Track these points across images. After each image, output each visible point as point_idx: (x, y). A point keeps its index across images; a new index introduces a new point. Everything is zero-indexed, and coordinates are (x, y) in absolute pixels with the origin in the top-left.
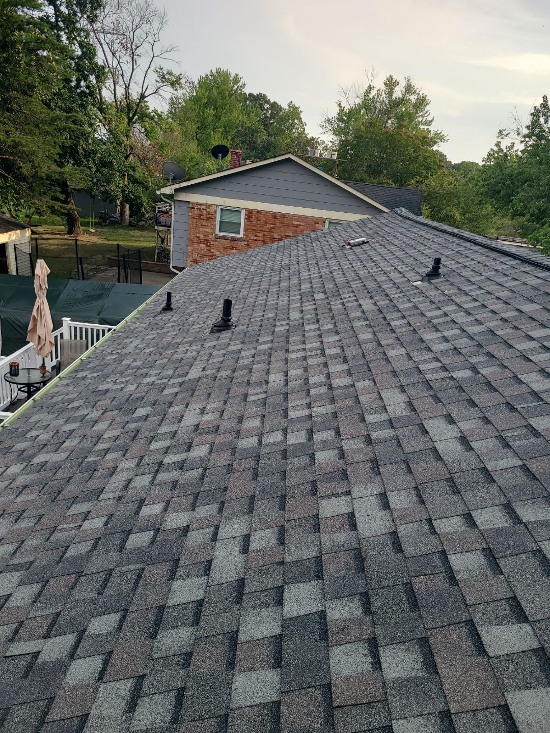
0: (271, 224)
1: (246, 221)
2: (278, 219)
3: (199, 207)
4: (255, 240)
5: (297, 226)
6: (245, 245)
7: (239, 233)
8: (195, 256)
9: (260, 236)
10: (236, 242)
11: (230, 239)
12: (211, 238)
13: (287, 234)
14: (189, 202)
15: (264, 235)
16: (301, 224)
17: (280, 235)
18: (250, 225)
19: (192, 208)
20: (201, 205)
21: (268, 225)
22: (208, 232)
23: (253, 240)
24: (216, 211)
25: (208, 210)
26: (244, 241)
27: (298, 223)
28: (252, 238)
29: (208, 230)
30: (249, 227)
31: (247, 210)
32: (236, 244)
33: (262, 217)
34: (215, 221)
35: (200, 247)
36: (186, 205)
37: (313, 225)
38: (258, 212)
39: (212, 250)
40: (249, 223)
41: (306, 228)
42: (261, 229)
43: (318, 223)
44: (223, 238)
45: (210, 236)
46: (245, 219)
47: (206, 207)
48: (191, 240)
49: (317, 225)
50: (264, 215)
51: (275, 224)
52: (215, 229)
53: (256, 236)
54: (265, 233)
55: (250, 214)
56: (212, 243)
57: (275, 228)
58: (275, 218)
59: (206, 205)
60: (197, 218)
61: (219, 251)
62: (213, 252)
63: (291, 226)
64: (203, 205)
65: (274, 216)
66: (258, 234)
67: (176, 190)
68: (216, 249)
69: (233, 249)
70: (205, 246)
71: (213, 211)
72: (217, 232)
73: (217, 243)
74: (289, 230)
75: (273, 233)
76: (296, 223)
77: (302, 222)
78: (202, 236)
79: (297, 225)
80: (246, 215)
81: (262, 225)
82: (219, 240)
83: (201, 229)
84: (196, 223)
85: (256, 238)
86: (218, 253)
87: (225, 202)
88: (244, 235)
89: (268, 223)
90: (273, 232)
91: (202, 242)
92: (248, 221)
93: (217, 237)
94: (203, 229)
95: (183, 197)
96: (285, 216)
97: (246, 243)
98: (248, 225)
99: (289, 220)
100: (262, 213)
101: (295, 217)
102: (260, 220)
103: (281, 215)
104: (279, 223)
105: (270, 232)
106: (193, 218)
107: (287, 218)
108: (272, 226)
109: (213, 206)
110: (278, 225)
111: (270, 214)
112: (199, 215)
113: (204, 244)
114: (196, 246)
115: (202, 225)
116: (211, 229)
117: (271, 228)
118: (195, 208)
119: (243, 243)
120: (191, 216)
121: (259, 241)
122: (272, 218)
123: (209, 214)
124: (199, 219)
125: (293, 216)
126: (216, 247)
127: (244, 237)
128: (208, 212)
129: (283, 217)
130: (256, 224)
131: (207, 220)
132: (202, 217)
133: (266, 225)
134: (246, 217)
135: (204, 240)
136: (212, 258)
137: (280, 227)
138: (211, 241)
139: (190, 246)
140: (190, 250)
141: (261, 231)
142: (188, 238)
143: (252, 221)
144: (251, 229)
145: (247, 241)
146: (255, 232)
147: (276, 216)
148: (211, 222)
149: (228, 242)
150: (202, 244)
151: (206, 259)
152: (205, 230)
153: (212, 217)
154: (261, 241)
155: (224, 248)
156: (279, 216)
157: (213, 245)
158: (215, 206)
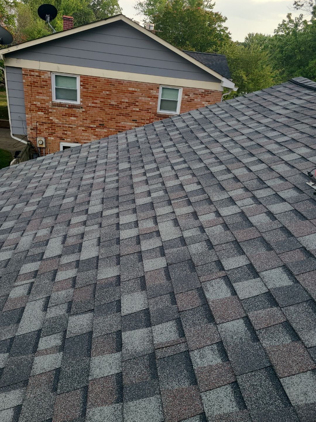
0: (108, 91)
1: (82, 87)
2: (114, 85)
3: (32, 73)
4: (93, 107)
5: (132, 92)
6: (83, 112)
7: (76, 100)
8: (34, 124)
9: (97, 103)
10: (74, 109)
11: (67, 106)
12: (48, 106)
13: (123, 100)
14: (21, 68)
15: (101, 102)
16: (136, 90)
17: (117, 102)
18: (86, 92)
19: (26, 75)
20: (33, 71)
21: (104, 92)
22: (44, 100)
23: (91, 107)
24: (51, 78)
25: (43, 77)
26: (82, 108)
27: (133, 89)
28: (90, 105)
29: (44, 98)
30: (85, 94)
31: (82, 76)
32: (74, 111)
34: (51, 88)
35: (39, 115)
36: (18, 71)
37: (147, 91)
38: (93, 78)
39: (51, 118)
40: (85, 90)
41: (141, 94)
42: (97, 95)
43: (152, 89)
44: (60, 105)
46: (81, 85)
48: (29, 108)
49: (152, 91)
50: (100, 81)
51: (111, 91)
52: (51, 96)
53: (93, 103)
54: (102, 100)
55: (86, 80)
56: (50, 110)
57: (111, 95)
58: (111, 85)
59: (39, 71)
60: (32, 85)
61: (58, 119)
62: (52, 120)
64: (36, 72)
65: (109, 82)
66: (95, 101)
67: (5, 56)
68: (55, 117)
69: (72, 117)
72: (54, 100)
73: (55, 111)
74: (126, 97)
76: (130, 89)
77: (137, 88)
78: (39, 103)
80: (81, 81)
81: (98, 91)
82: (56, 107)
83: (37, 97)
84: (31, 90)
85: (93, 105)
87: (58, 68)
88: (81, 102)
89: (103, 90)
90: (110, 99)
91: (40, 109)
92: (84, 88)
93: (54, 105)
95: (14, 63)
96: (120, 82)
97: (84, 110)
98: (84, 92)
99: (124, 86)
100: (97, 79)
101: (130, 83)
102: (96, 87)
103: (116, 81)
104: (115, 89)
105: (106, 98)
106: (28, 85)
107: (123, 84)
108: (108, 92)
109: (47, 73)
110: (114, 91)
111: (105, 80)
112: (33, 82)
113: (42, 112)
114: (34, 114)
115: (37, 93)
116: (47, 96)
117: (107, 94)
118: (28, 75)
119: (81, 110)
120: (25, 83)
121: (96, 107)
122: (107, 84)
123: (43, 81)
124: (34, 86)
125: (127, 82)
126: (54, 115)
127: (82, 104)
128: (43, 79)
129: (119, 84)
130: (92, 91)
131: (41, 87)
132: (36, 84)
133: (102, 92)
134: (82, 83)
135: (42, 107)
136: (52, 126)
137: (117, 94)
138: (49, 108)
139: (28, 114)
140: (28, 118)
141: (98, 97)
142: (26, 107)
143: (88, 88)
144: (88, 96)
145: (85, 108)
146: (92, 99)
147: (111, 82)
148: (46, 90)
149: (66, 110)
150: (39, 111)
151: (45, 126)
152: (40, 97)
153: (46, 84)
154: (99, 107)
155: (62, 115)
156: (114, 83)
157: (51, 112)
158: (49, 73)
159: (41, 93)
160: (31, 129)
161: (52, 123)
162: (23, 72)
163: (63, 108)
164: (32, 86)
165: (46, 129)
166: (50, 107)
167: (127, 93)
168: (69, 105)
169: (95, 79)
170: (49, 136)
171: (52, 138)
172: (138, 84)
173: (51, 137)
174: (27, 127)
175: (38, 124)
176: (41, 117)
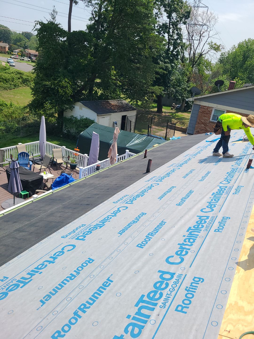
14: (200, 105)
20: (205, 107)
24: (212, 110)
34: (211, 115)
36: (198, 106)
45: (207, 121)
48: (198, 122)
59: (208, 107)
67: (195, 99)
72: (211, 120)
78: (203, 121)
84: (202, 115)
86: (209, 129)
87: (218, 107)
95: (198, 103)
106: (201, 112)
113: (203, 124)
114: (200, 125)
115: (204, 116)
116: (208, 118)
124: (203, 113)
128: (208, 110)
131: (207, 114)
132: (205, 112)
148: (208, 115)
150: (202, 124)
152: (205, 118)
157: (208, 125)
158: (212, 108)
159: (206, 116)
160: (196, 132)
161: (206, 130)
162: (201, 107)
166: (208, 123)
174: (195, 130)
175: (200, 130)
176: (202, 127)
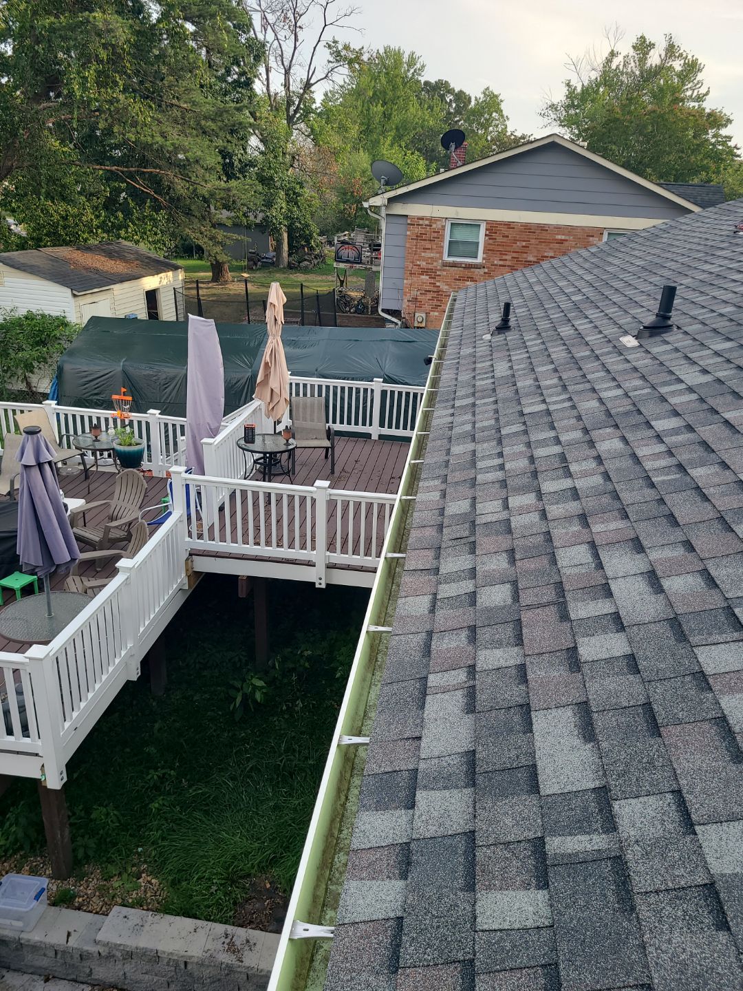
0: (524, 241)
1: (487, 238)
2: (535, 232)
3: (421, 222)
4: (500, 266)
5: (561, 242)
6: (484, 273)
7: (476, 257)
8: (414, 293)
9: (506, 260)
10: (472, 270)
11: (463, 266)
12: (436, 267)
13: (546, 254)
14: (407, 216)
15: (512, 258)
16: (567, 238)
17: (537, 256)
18: (491, 244)
19: (412, 225)
20: (423, 219)
21: (518, 243)
22: (431, 258)
23: (496, 265)
24: (445, 226)
25: (434, 226)
26: (484, 267)
27: (563, 237)
28: (495, 262)
29: (432, 255)
30: (491, 247)
31: (488, 223)
32: (471, 272)
33: (511, 233)
34: (443, 241)
35: (421, 280)
36: (402, 221)
37: (585, 239)
38: (504, 225)
39: (438, 284)
40: (491, 241)
41: (574, 243)
42: (508, 249)
43: (593, 236)
44: (454, 265)
45: (435, 264)
46: (486, 235)
47: (430, 223)
48: (409, 270)
49: (591, 238)
50: (514, 228)
51: (529, 241)
52: (441, 253)
53: (500, 260)
54: (515, 255)
55: (493, 228)
56: (438, 273)
57: (528, 247)
58: (529, 232)
59: (431, 219)
60: (419, 237)
61: (448, 285)
62: (439, 287)
63: (551, 243)
64: (427, 219)
65: (528, 228)
66: (504, 257)
67: (391, 200)
68: (444, 282)
69: (468, 281)
70: (427, 277)
71: (440, 226)
72: (446, 258)
73: (445, 273)
74: (550, 249)
75: (525, 255)
76: (559, 237)
77: (568, 235)
78: (424, 263)
79: (561, 240)
80: (487, 230)
81: (510, 243)
82: (447, 268)
83: (423, 254)
84: (416, 246)
85: (501, 263)
86: (447, 287)
87: (457, 213)
88: (484, 259)
89: (518, 240)
90: (527, 253)
91: (424, 272)
92: (490, 239)
93: (445, 265)
94: (427, 254)
95: (399, 209)
96: (542, 228)
97: (486, 270)
98: (488, 244)
99: (549, 234)
100: (510, 225)
101: (559, 228)
102: (508, 237)
103: (538, 227)
104: (535, 238)
105: (521, 252)
106: (412, 239)
107: (547, 230)
108: (524, 244)
109: (440, 220)
110: (533, 241)
111: (521, 226)
112: (420, 234)
113: (427, 275)
114: (415, 279)
115: (424, 249)
116: (437, 253)
117: (523, 247)
118: (414, 225)
119: (482, 271)
120: (409, 236)
121: (505, 266)
122: (524, 232)
123: (434, 232)
124: (421, 240)
125: (555, 228)
126: (443, 279)
127: (484, 262)
128: (433, 229)
129: (542, 230)
130: (502, 242)
131: (431, 240)
132: (424, 237)
133: (516, 243)
134: (487, 232)
135: (427, 269)
136: (438, 295)
137: (537, 245)
138: (437, 270)
139: (407, 279)
140: (407, 284)
141: (509, 252)
142: (405, 268)
143: (495, 239)
144: (494, 251)
145: (488, 268)
146: (501, 254)
147: (531, 229)
148: (436, 244)
149: (461, 271)
150: (423, 274)
151: (429, 296)
152: (428, 254)
153: (439, 235)
154: (508, 266)
155: (455, 279)
156: (535, 229)
157: (439, 275)
158: (444, 220)
159: (429, 249)
160: (409, 301)
161: (439, 292)
162: (409, 221)
163: (456, 268)
164: (417, 240)
165: (429, 300)
166: (439, 267)
167: (553, 243)
168: (466, 264)
169: (507, 224)
170: (432, 311)
171: (436, 314)
172: (570, 229)
173: (435, 311)
174: (404, 297)
175: (419, 293)
176: (423, 283)
